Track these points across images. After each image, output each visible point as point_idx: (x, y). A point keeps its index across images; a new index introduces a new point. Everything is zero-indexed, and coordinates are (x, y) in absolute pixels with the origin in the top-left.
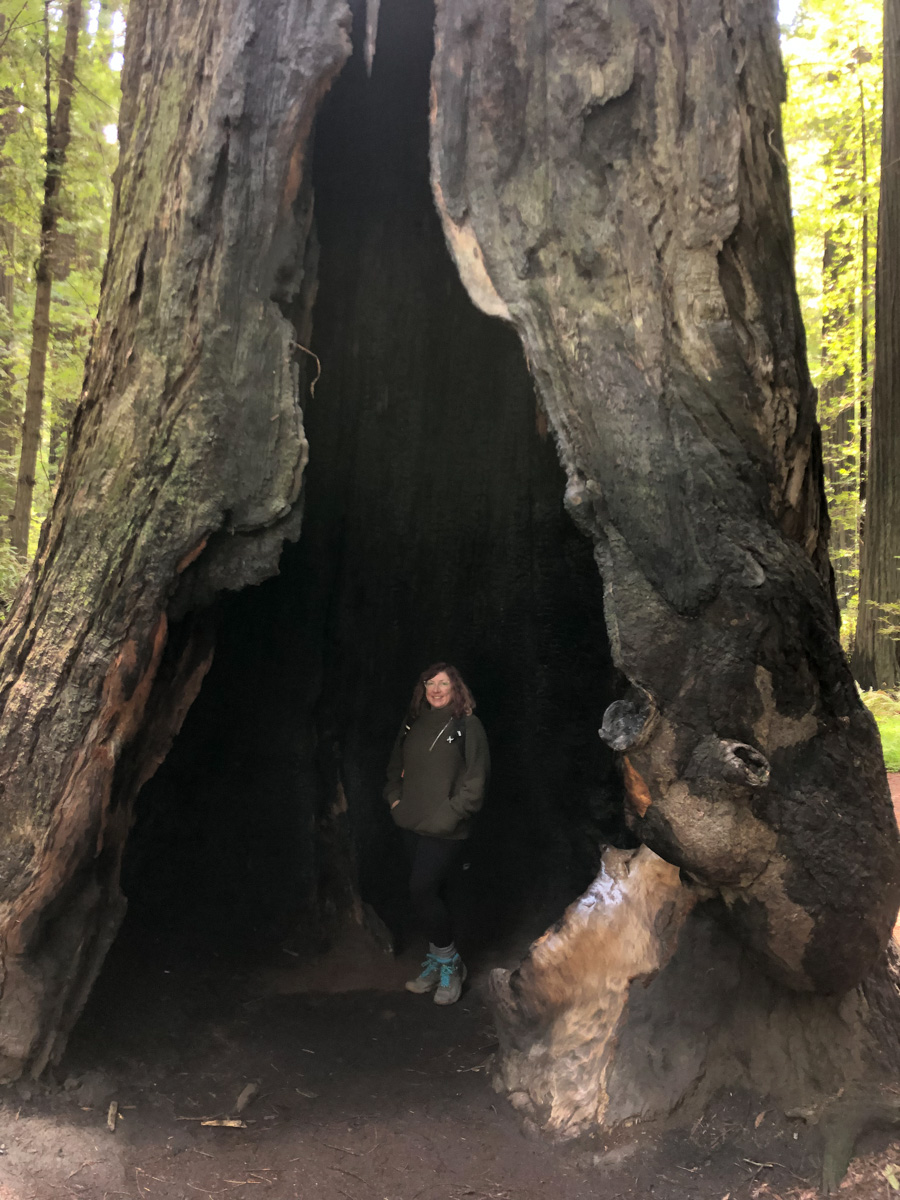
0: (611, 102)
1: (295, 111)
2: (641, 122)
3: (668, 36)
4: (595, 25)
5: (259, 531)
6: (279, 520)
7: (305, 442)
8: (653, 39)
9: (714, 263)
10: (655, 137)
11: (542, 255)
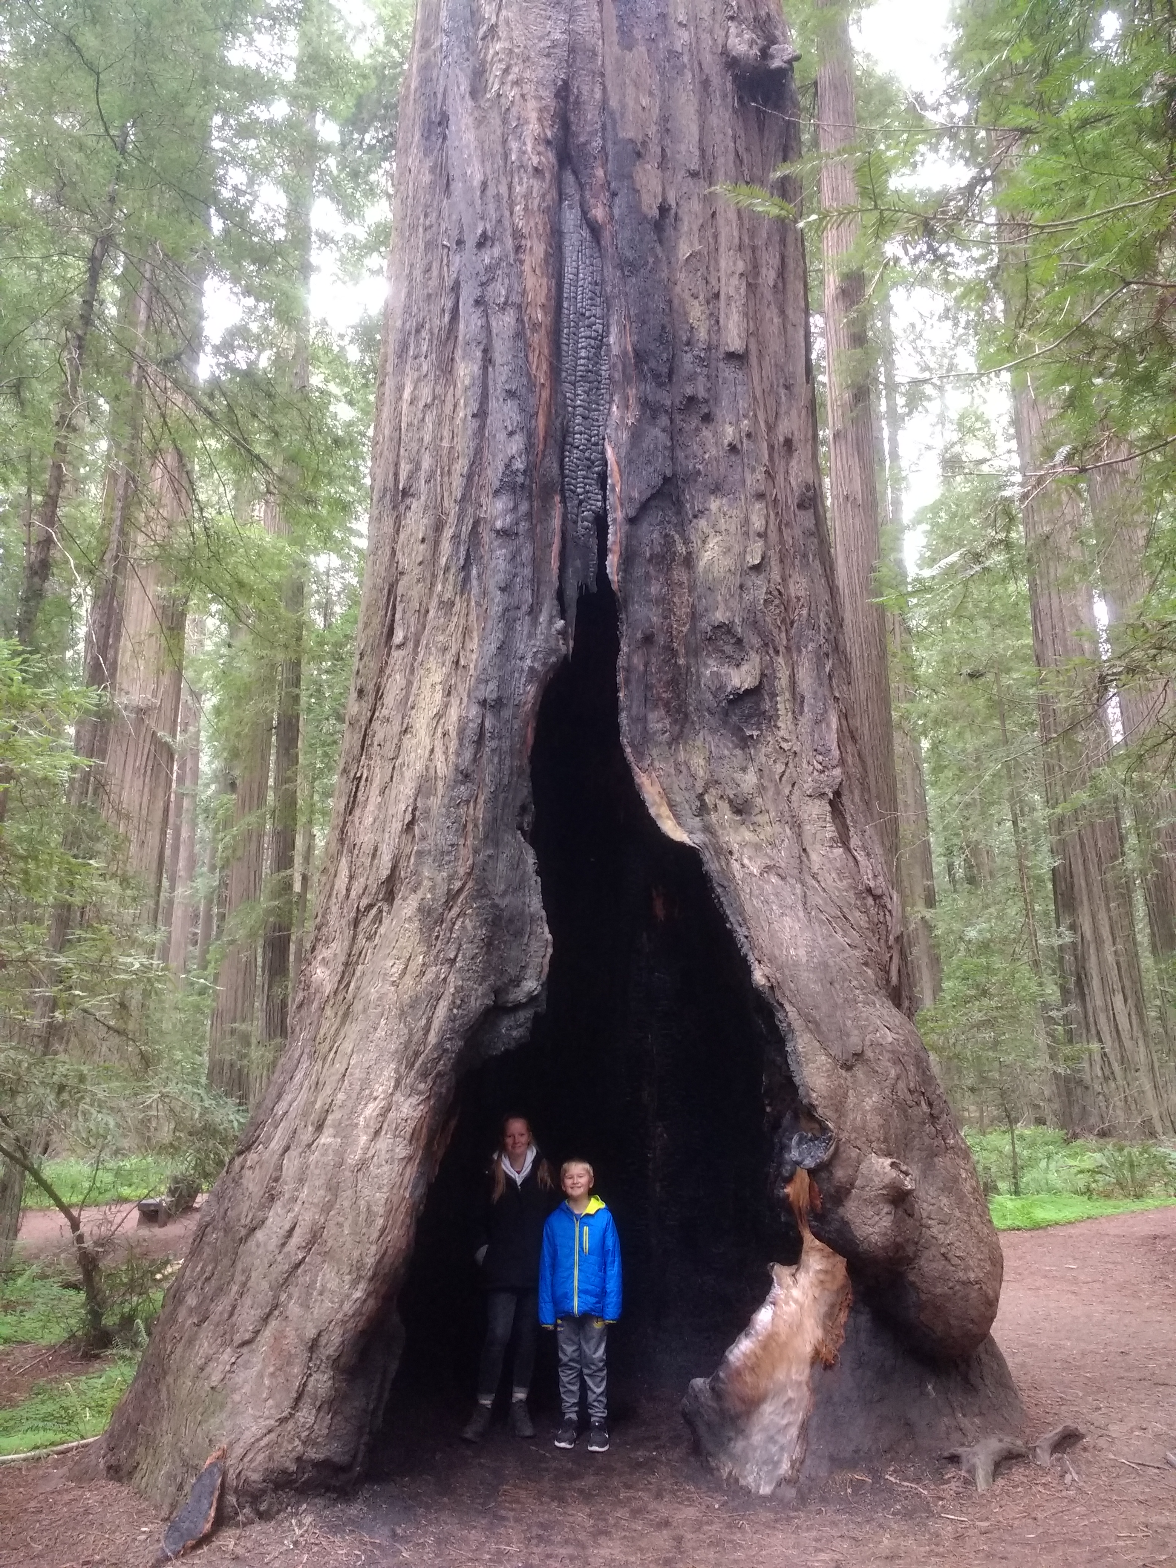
0: (747, 691)
1: (532, 694)
2: (767, 705)
3: (782, 649)
4: (733, 641)
5: (518, 1007)
6: (532, 999)
7: (549, 937)
8: (771, 652)
9: (829, 808)
10: (778, 716)
11: (706, 797)
